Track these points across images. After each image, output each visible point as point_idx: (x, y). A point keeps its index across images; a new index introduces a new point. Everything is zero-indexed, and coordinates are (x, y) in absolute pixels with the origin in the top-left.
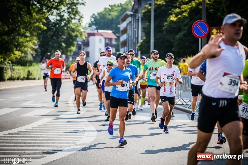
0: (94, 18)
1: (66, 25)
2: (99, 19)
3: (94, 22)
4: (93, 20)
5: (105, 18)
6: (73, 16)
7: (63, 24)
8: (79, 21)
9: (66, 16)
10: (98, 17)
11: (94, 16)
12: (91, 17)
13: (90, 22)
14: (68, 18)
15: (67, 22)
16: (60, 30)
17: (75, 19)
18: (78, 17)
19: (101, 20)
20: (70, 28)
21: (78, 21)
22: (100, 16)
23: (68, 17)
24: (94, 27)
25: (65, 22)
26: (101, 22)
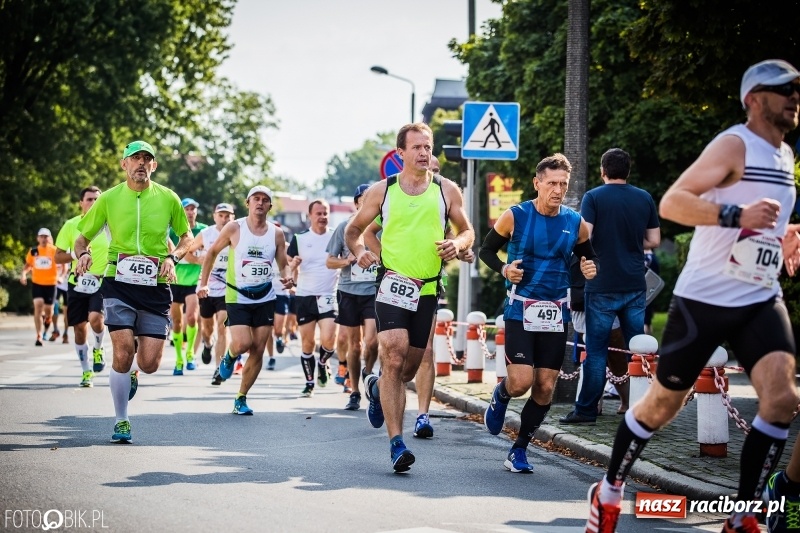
0: (337, 167)
1: (228, 178)
2: (350, 169)
3: (337, 178)
4: (333, 171)
5: (364, 166)
6: (247, 158)
7: (221, 176)
8: (263, 170)
9: (229, 156)
10: (347, 166)
11: (337, 162)
12: (330, 164)
13: (326, 177)
14: (234, 162)
15: (231, 173)
16: (214, 194)
17: (253, 164)
18: (259, 159)
19: (356, 173)
20: (241, 186)
21: (260, 169)
22: (351, 162)
23: (236, 158)
24: (332, 189)
25: (225, 170)
26: (353, 177)
